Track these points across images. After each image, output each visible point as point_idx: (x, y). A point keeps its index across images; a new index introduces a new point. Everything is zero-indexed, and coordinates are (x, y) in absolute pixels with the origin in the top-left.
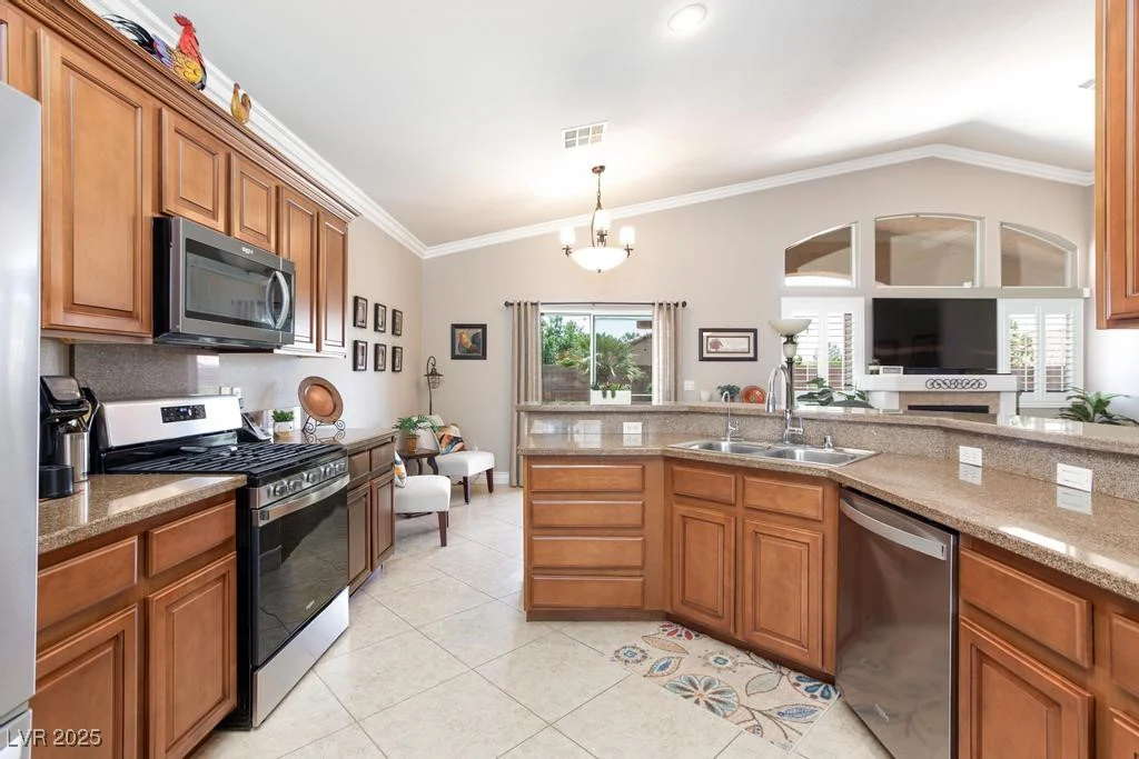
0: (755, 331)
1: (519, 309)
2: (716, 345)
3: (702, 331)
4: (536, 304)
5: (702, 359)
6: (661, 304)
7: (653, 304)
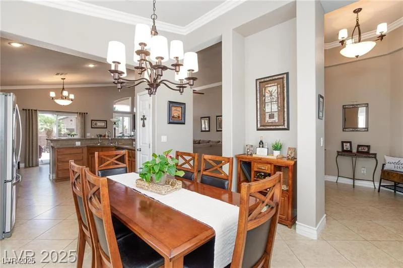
0: (106, 121)
1: (29, 113)
2: (96, 124)
3: (92, 120)
4: (36, 110)
5: (92, 128)
6: (80, 113)
7: (77, 113)
